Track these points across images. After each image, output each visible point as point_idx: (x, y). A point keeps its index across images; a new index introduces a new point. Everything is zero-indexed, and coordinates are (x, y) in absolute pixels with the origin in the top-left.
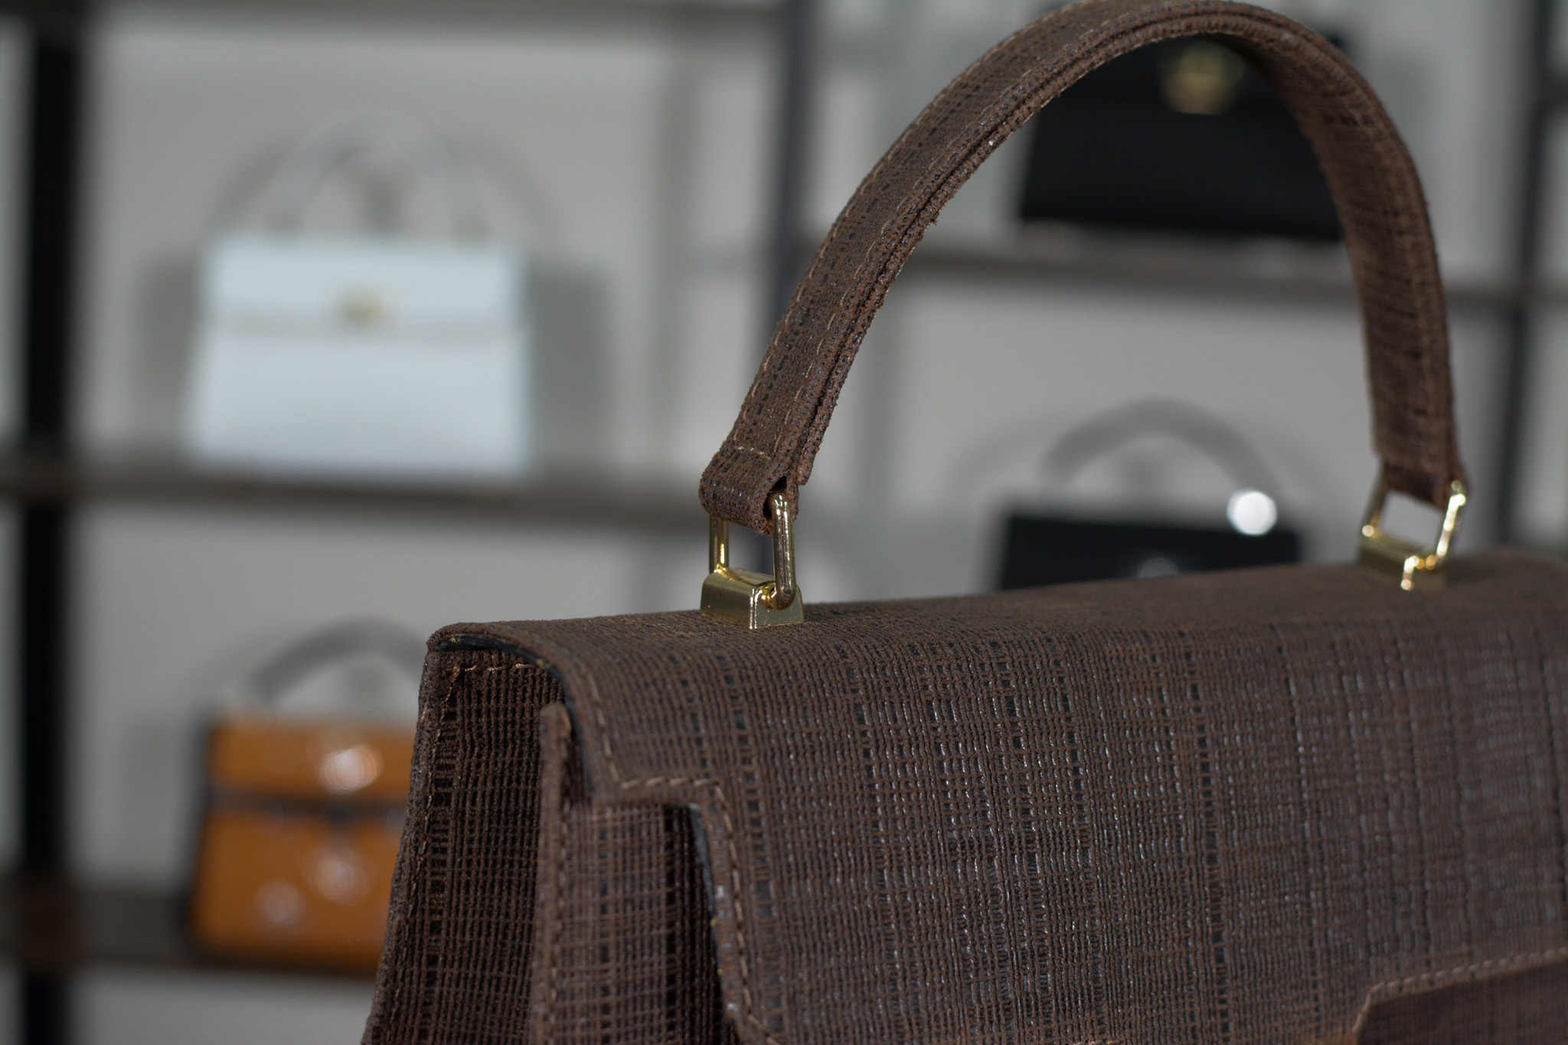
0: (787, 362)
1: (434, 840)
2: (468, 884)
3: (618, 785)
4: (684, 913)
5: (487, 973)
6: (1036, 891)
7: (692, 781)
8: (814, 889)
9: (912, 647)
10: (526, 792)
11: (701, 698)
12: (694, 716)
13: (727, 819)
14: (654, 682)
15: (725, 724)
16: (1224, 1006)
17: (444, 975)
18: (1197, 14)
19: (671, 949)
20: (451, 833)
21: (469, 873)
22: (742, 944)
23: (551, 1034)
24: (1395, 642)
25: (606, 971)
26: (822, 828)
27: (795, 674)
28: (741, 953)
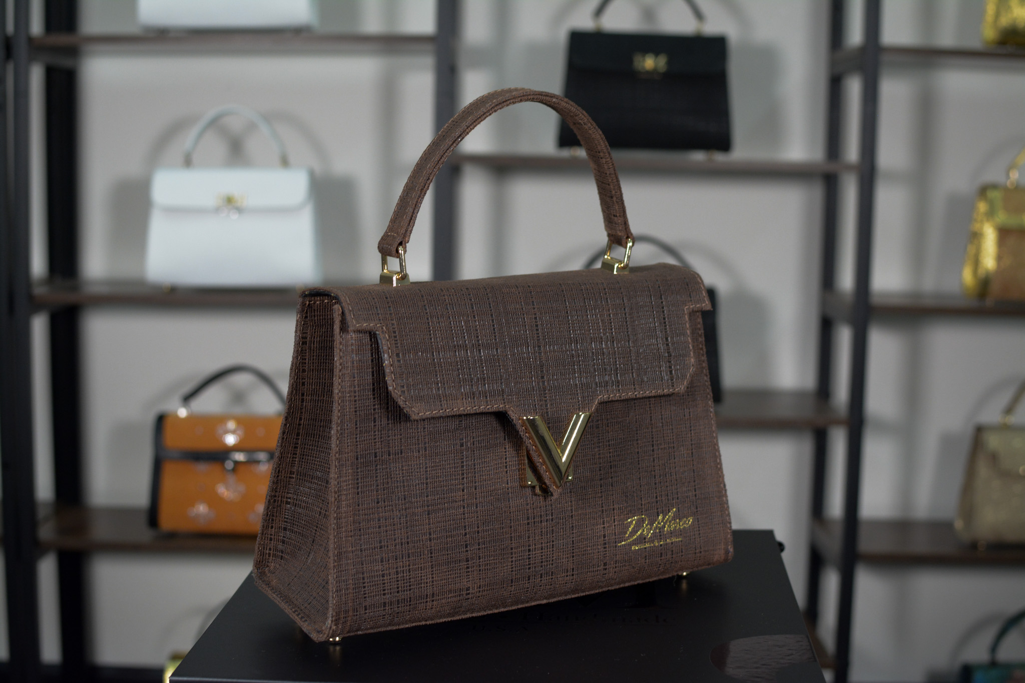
0: (402, 208)
1: (302, 356)
2: (313, 370)
3: (355, 325)
4: (376, 365)
5: (320, 398)
6: (481, 360)
7: (376, 325)
8: (413, 356)
9: (441, 289)
10: (329, 340)
11: (378, 302)
12: (376, 308)
13: (387, 335)
14: (365, 298)
15: (386, 310)
16: (546, 399)
17: (306, 399)
18: (523, 96)
19: (373, 375)
20: (307, 354)
21: (313, 366)
22: (392, 370)
23: (340, 398)
24: (605, 289)
25: (355, 381)
26: (415, 339)
27: (406, 297)
28: (392, 373)
